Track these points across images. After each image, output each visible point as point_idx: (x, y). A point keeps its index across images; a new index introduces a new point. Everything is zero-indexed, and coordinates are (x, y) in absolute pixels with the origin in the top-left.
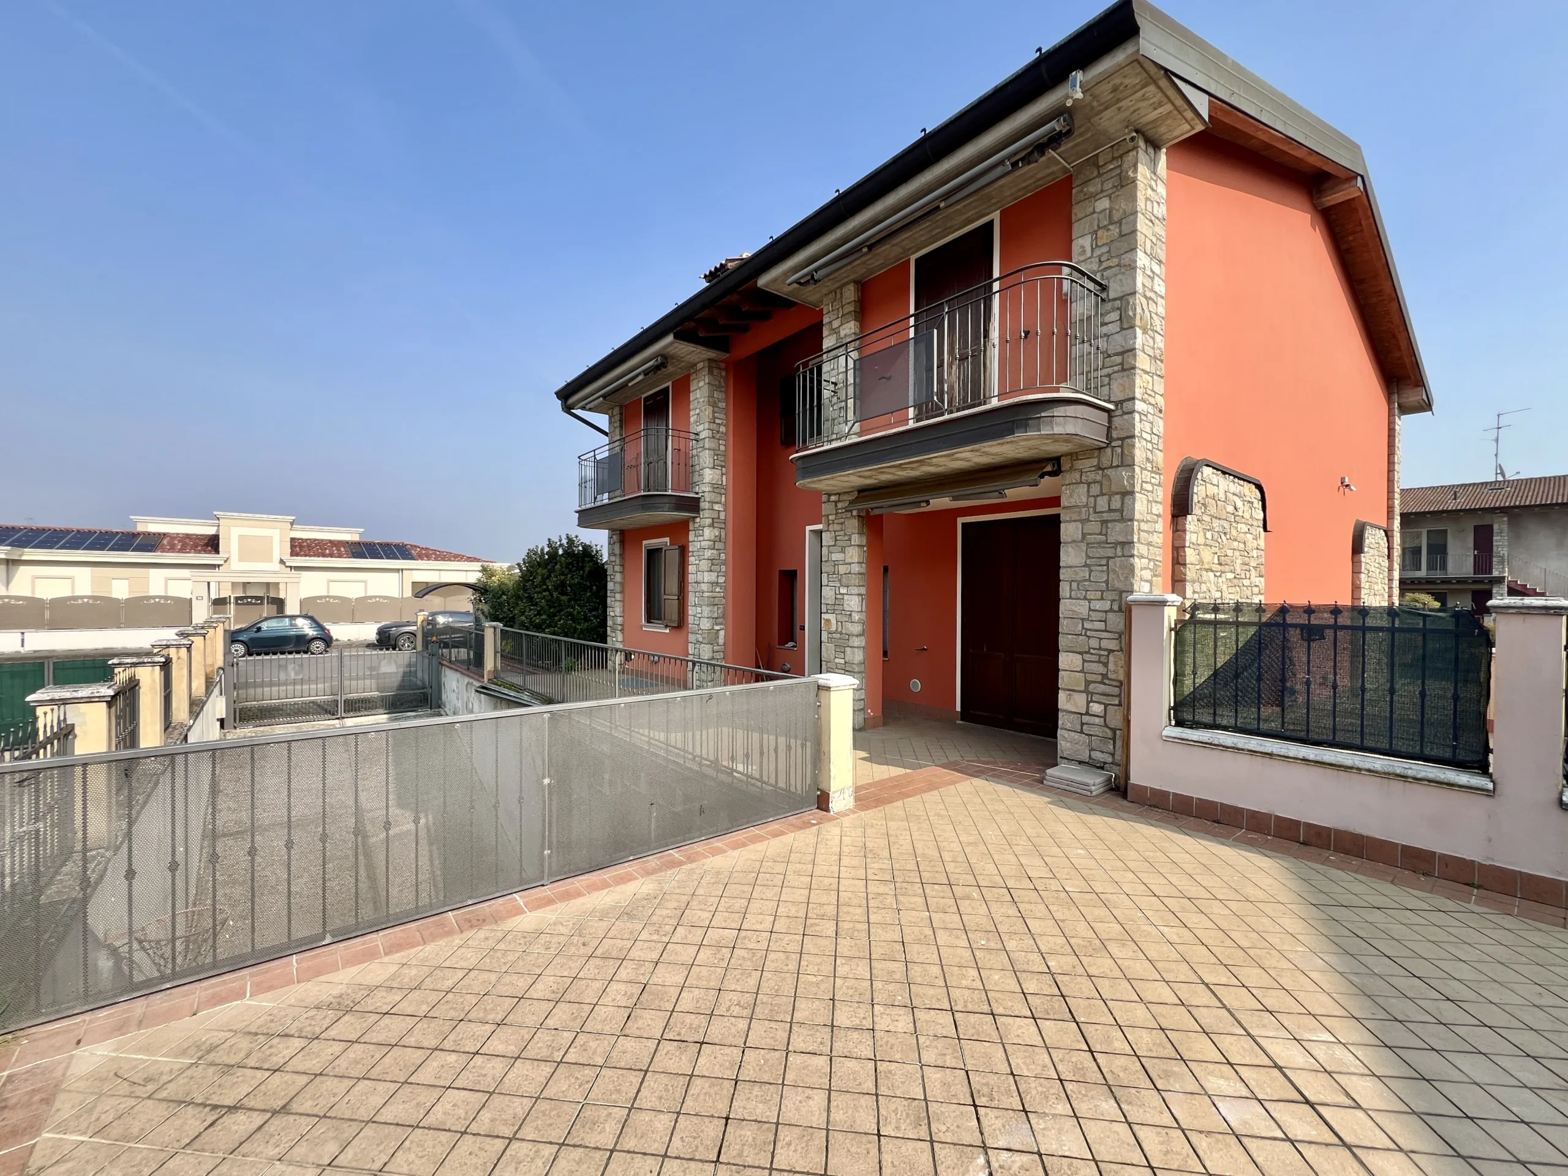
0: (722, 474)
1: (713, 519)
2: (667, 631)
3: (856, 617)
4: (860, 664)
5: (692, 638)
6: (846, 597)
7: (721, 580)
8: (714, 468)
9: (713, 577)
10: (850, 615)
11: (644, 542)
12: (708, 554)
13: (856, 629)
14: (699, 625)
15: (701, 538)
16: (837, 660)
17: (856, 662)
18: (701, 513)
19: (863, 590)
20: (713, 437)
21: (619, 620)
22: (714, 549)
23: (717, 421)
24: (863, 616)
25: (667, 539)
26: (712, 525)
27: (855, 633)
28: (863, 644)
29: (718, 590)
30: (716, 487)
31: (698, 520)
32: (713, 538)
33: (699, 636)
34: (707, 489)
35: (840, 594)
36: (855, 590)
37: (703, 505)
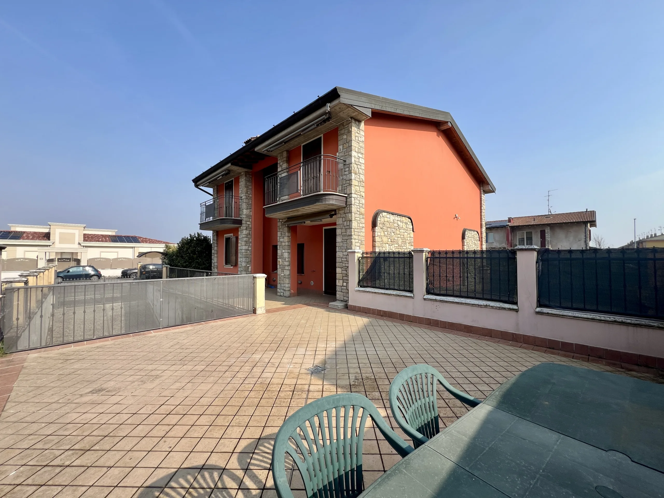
0: (250, 211)
1: (247, 227)
2: (232, 267)
4: (288, 275)
5: (239, 269)
6: (284, 253)
7: (250, 248)
8: (247, 209)
9: (247, 247)
10: (285, 259)
11: (225, 235)
12: (245, 239)
13: (287, 263)
14: (241, 264)
15: (242, 234)
16: (282, 274)
17: (287, 275)
18: (243, 225)
19: (289, 251)
20: (247, 198)
21: (216, 264)
22: (247, 237)
23: (248, 193)
24: (289, 259)
25: (232, 234)
26: (246, 229)
27: (287, 265)
28: (290, 269)
29: (248, 252)
30: (248, 216)
31: (241, 227)
32: (246, 234)
33: (241, 268)
34: (244, 217)
36: (287, 251)
37: (243, 222)
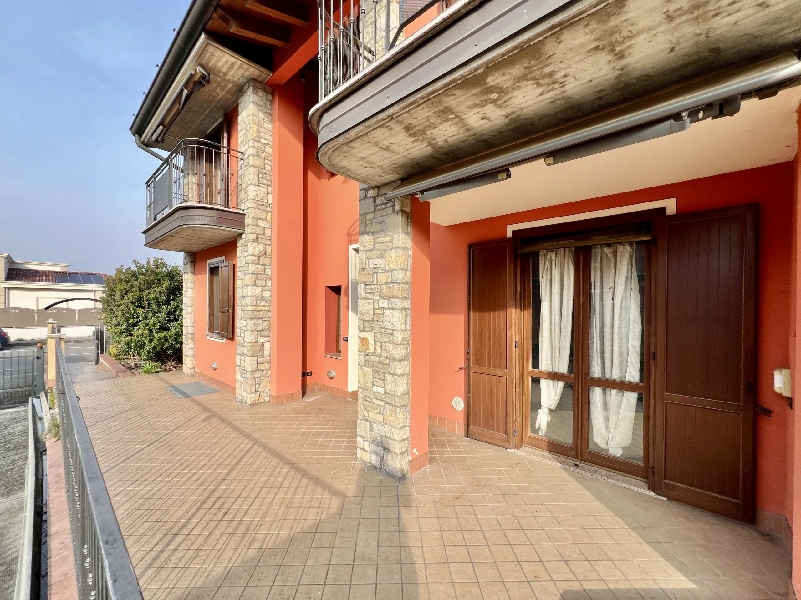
1: (257, 235)
2: (224, 341)
3: (399, 337)
4: (404, 395)
5: (239, 349)
6: (387, 312)
7: (267, 294)
8: (258, 185)
9: (258, 290)
10: (392, 334)
11: (209, 262)
12: (252, 268)
13: (399, 352)
14: (244, 338)
15: (246, 254)
16: (375, 389)
18: (246, 229)
19: (407, 304)
20: (258, 156)
21: (190, 330)
22: (258, 263)
23: (263, 141)
24: (407, 335)
25: (223, 258)
30: (259, 204)
31: (243, 236)
32: (257, 253)
33: (244, 348)
35: (379, 308)
36: (398, 304)
37: (248, 221)
